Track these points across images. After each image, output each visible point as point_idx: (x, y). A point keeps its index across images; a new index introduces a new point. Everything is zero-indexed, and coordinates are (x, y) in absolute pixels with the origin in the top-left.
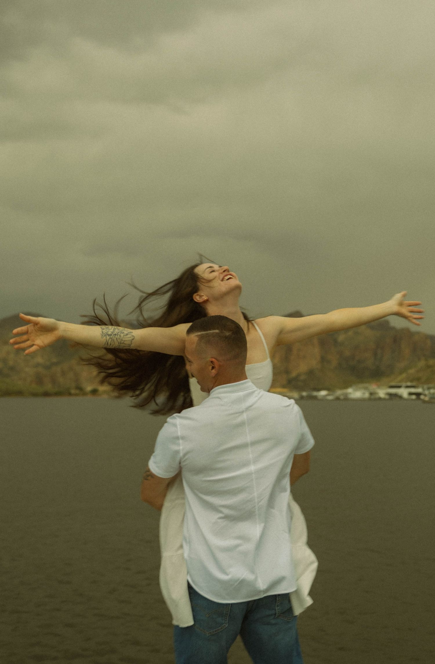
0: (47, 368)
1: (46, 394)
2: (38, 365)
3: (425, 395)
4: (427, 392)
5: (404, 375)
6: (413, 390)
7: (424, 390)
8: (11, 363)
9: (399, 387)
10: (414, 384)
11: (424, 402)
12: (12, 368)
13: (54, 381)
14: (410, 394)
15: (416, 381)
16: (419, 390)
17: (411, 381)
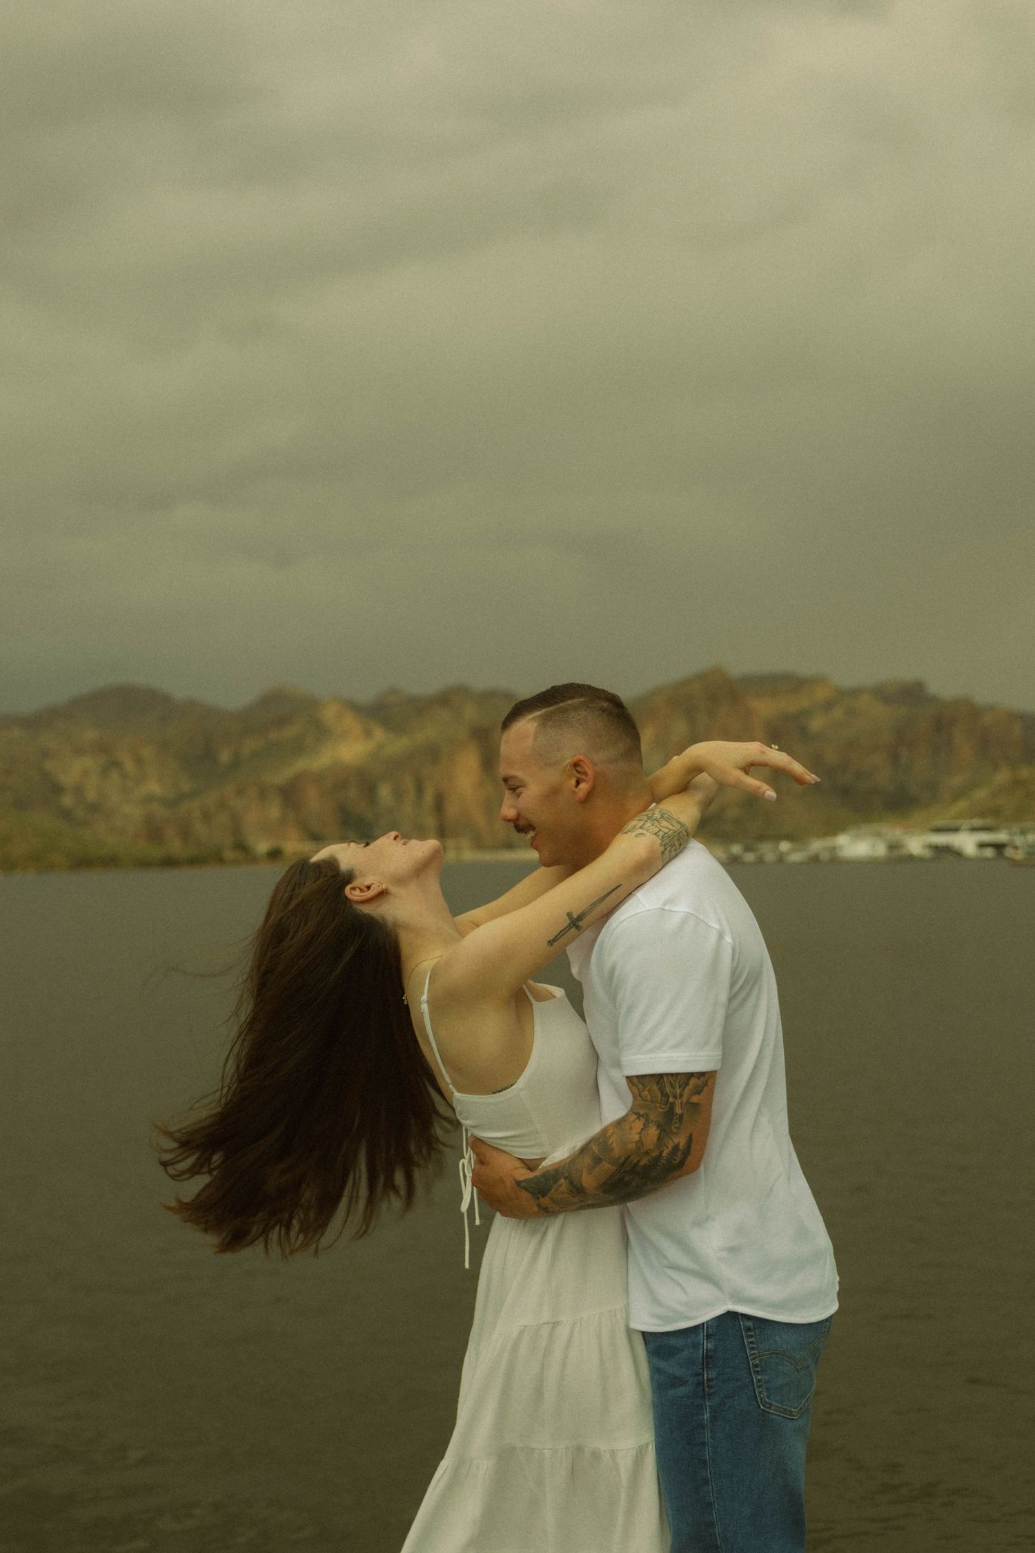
0: (172, 803)
1: (169, 862)
2: (149, 799)
3: (1016, 848)
4: (1019, 840)
5: (962, 804)
6: (986, 837)
7: (1012, 834)
8: (91, 796)
9: (956, 830)
10: (989, 821)
11: (1014, 863)
12: (94, 808)
13: (185, 833)
14: (982, 845)
15: (991, 816)
16: (1001, 837)
17: (982, 815)
